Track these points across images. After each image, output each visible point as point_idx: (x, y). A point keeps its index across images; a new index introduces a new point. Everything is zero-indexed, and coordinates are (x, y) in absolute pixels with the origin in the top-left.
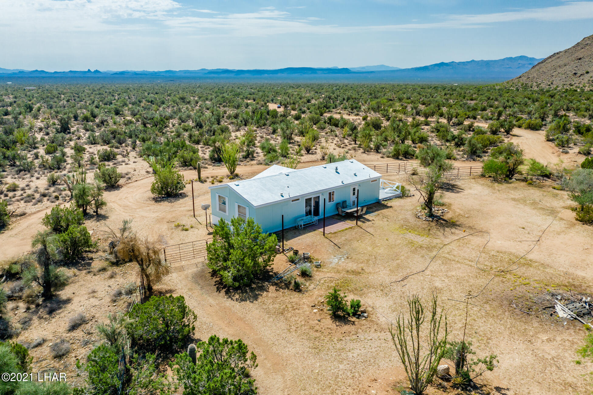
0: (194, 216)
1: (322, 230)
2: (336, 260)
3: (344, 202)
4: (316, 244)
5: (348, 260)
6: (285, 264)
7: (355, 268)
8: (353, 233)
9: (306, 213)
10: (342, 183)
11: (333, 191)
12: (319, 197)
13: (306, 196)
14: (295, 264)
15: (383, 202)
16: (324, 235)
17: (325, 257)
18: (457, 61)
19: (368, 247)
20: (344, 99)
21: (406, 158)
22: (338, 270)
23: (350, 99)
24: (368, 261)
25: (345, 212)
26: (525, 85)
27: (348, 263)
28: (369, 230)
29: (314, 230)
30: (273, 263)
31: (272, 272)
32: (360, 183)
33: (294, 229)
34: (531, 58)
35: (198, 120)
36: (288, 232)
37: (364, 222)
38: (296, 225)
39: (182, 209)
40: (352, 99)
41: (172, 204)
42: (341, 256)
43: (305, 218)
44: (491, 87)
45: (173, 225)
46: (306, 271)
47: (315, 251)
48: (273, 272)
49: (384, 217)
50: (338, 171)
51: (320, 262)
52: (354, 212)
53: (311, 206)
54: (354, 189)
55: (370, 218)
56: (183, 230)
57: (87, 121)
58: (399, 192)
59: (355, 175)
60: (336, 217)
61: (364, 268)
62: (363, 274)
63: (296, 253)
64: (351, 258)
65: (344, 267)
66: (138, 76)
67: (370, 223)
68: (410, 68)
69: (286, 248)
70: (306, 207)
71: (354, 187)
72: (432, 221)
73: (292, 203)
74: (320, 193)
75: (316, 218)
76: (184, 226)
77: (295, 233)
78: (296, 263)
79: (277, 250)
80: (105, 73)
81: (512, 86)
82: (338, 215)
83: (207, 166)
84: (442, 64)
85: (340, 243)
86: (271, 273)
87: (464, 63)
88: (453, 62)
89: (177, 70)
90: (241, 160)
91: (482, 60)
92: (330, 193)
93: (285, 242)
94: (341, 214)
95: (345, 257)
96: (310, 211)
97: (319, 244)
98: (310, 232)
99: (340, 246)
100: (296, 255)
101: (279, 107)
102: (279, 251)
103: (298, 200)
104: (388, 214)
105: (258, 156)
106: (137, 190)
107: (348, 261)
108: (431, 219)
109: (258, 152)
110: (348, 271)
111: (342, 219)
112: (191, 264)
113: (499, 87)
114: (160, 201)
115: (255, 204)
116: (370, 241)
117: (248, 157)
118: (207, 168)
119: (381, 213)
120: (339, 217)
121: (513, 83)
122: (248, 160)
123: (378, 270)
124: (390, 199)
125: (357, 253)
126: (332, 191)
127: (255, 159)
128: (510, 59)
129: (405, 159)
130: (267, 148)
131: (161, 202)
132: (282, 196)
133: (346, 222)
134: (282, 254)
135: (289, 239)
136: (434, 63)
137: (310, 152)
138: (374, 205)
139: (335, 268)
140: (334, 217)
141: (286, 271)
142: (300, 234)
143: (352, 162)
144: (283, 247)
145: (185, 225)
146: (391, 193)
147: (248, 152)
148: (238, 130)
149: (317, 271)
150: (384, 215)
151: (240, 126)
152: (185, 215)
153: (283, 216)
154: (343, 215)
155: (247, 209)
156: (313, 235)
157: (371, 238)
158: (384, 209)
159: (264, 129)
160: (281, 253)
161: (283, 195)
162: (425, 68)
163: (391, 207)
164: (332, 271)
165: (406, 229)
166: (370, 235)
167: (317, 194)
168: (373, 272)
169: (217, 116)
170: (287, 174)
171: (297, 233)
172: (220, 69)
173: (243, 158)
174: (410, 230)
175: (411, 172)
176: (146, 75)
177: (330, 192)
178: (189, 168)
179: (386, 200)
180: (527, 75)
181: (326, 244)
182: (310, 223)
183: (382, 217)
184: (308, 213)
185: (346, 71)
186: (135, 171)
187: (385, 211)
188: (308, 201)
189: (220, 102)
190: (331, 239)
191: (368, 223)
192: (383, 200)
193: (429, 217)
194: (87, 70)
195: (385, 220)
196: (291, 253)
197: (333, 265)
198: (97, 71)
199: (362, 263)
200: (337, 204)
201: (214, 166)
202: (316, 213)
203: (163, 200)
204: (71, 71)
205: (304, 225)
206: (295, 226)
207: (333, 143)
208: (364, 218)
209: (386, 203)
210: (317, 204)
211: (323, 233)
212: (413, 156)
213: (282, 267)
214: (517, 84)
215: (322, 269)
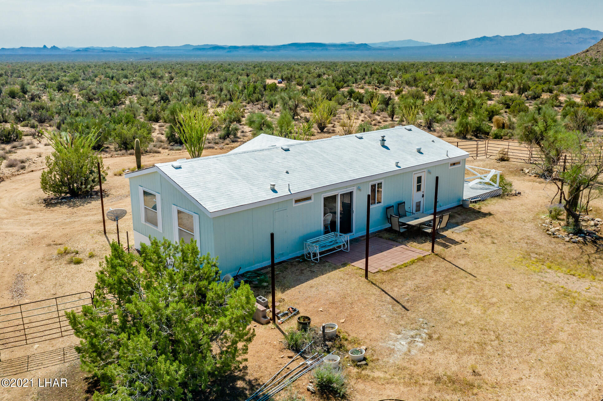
0: (105, 233)
1: (361, 264)
2: (403, 343)
3: (401, 204)
4: (349, 300)
5: (430, 343)
6: (277, 355)
7: (455, 368)
8: (430, 272)
9: (326, 227)
10: (397, 166)
11: (379, 181)
12: (351, 193)
13: (325, 192)
14: (303, 355)
15: (471, 206)
16: (366, 276)
17: (374, 336)
18: (503, 35)
19: (472, 307)
20: (366, 74)
21: (477, 137)
22: (411, 376)
23: (374, 73)
24: (482, 345)
25: (404, 224)
26: (594, 60)
27: (433, 353)
28: (461, 263)
29: (344, 265)
30: (246, 356)
31: (242, 378)
32: (429, 168)
33: (299, 262)
34: (594, 31)
35: (163, 92)
36: (286, 268)
37: (446, 246)
38: (305, 252)
39: (88, 218)
40: (377, 73)
41: (75, 209)
42: (413, 333)
43: (322, 237)
44: (550, 63)
45: (55, 252)
46: (330, 381)
47: (350, 319)
48: (247, 378)
49: (484, 234)
50: (386, 144)
51: (363, 348)
52: (423, 224)
53: (334, 213)
54: (419, 180)
55: (457, 238)
56: (71, 262)
57: (14, 97)
58: (495, 187)
59: (419, 151)
60: (386, 235)
61: (479, 369)
62: (479, 387)
63: (305, 324)
64: (439, 338)
65: (427, 364)
66: (105, 53)
67: (458, 247)
68: (444, 43)
69: (282, 309)
70: (325, 214)
71: (419, 175)
72: (585, 243)
73: (294, 205)
74: (353, 186)
75: (347, 237)
76: (77, 253)
77: (302, 272)
78: (304, 352)
79: (261, 315)
80: (65, 50)
81: (577, 61)
82: (390, 230)
83: (160, 150)
84: (484, 38)
85: (404, 296)
86: (240, 384)
87: (511, 38)
88: (497, 36)
89: (155, 46)
90: (217, 141)
91: (534, 34)
92: (373, 187)
93: (279, 295)
94: (398, 229)
95: (424, 335)
96: (333, 223)
97: (356, 298)
98: (335, 268)
99: (407, 305)
100: (305, 331)
101: (280, 83)
102: (265, 317)
103: (309, 198)
104: (488, 228)
105: (244, 136)
106: (25, 186)
107: (432, 346)
108: (580, 239)
109: (245, 130)
110: (438, 380)
111: (400, 240)
112: (51, 352)
113: (561, 63)
114: (55, 204)
115: (211, 207)
116: (472, 291)
117: (228, 137)
118: (159, 152)
119: (475, 226)
120: (392, 236)
121: (579, 59)
122: (227, 141)
123: (515, 377)
124: (482, 199)
125: (449, 324)
126: (376, 183)
127: (239, 140)
128: (569, 32)
129: (476, 139)
130: (257, 122)
131: (56, 206)
132: (274, 191)
133: (409, 245)
134: (271, 325)
135: (289, 288)
136: (474, 38)
137: (325, 130)
138: (454, 211)
139: (404, 369)
140: (381, 235)
141: (278, 379)
142: (314, 275)
143: (410, 130)
144: (274, 306)
145: (80, 251)
146: (481, 189)
147: (228, 130)
148: (220, 105)
149: (359, 377)
150: (482, 231)
151: (224, 102)
152: (88, 232)
153: (272, 235)
154: (402, 231)
155: (196, 218)
156: (341, 275)
157: (471, 283)
158: (477, 218)
159: (258, 104)
160: (268, 323)
161: (276, 188)
162: (463, 44)
163: (490, 214)
164: (396, 378)
165: (538, 261)
166: (467, 275)
167: (346, 187)
168: (505, 381)
169: (191, 87)
170: (285, 147)
171: (307, 272)
172: (207, 45)
173: (220, 138)
174: (548, 263)
175: (498, 157)
176: (116, 52)
177: (373, 183)
178: (129, 152)
179: (475, 202)
180: (596, 48)
181: (373, 298)
182: (334, 249)
183: (479, 235)
184: (330, 227)
185: (364, 47)
186: (40, 156)
187: (480, 222)
188: (329, 201)
189: (202, 78)
190: (382, 286)
191: (454, 249)
192: (471, 202)
193: (575, 234)
194: (42, 46)
195: (488, 240)
196: (292, 325)
197: (396, 359)
198: (54, 48)
199: (468, 352)
200: (388, 208)
201: (171, 150)
202: (346, 227)
203: (60, 203)
204: (22, 48)
205: (321, 253)
206: (303, 255)
207: (358, 119)
208: (444, 237)
209: (477, 206)
210: (347, 209)
211: (363, 272)
212: (488, 134)
213: (270, 364)
214: (583, 59)
215: (372, 369)
